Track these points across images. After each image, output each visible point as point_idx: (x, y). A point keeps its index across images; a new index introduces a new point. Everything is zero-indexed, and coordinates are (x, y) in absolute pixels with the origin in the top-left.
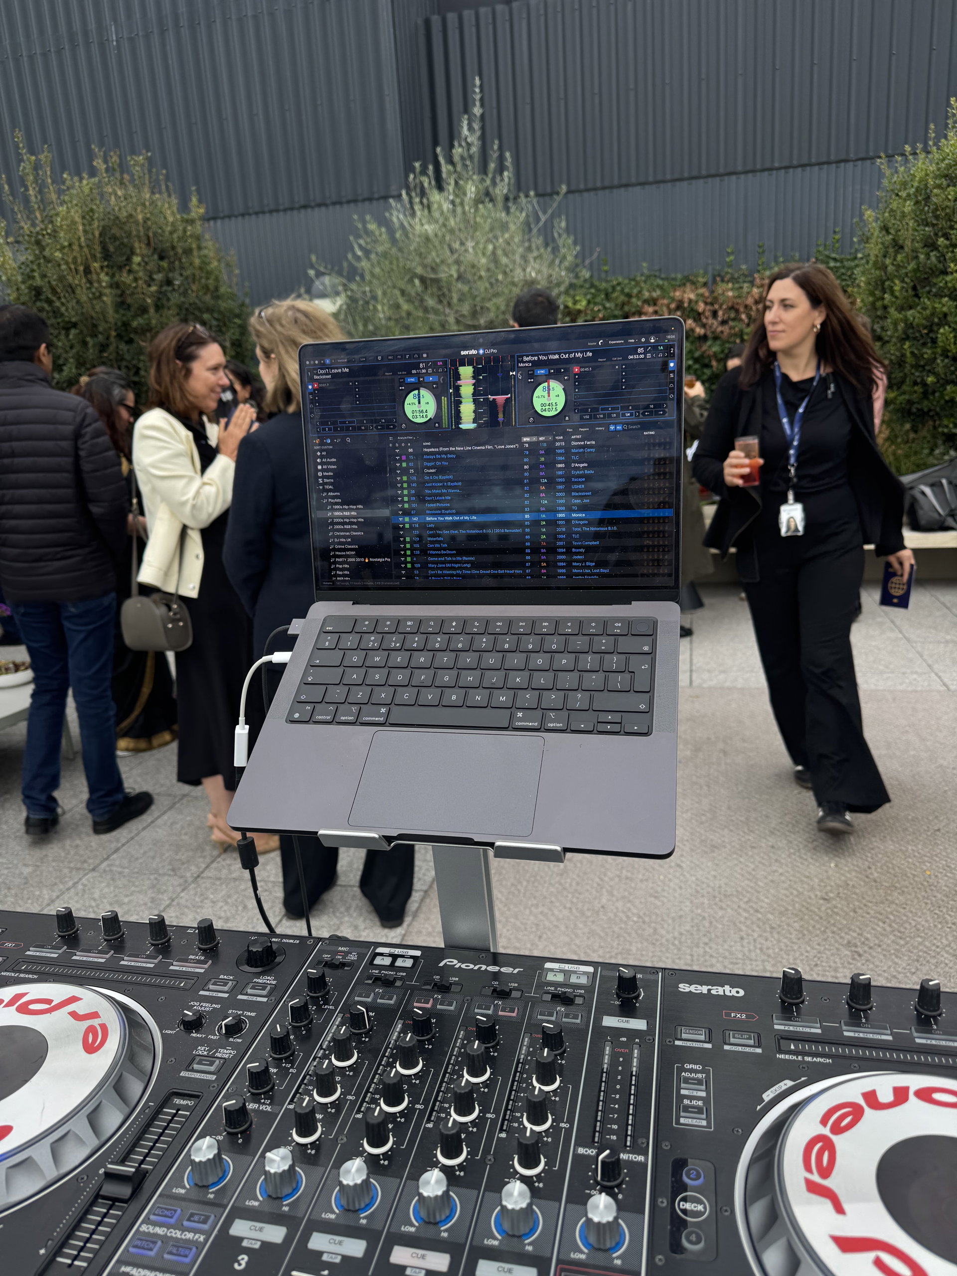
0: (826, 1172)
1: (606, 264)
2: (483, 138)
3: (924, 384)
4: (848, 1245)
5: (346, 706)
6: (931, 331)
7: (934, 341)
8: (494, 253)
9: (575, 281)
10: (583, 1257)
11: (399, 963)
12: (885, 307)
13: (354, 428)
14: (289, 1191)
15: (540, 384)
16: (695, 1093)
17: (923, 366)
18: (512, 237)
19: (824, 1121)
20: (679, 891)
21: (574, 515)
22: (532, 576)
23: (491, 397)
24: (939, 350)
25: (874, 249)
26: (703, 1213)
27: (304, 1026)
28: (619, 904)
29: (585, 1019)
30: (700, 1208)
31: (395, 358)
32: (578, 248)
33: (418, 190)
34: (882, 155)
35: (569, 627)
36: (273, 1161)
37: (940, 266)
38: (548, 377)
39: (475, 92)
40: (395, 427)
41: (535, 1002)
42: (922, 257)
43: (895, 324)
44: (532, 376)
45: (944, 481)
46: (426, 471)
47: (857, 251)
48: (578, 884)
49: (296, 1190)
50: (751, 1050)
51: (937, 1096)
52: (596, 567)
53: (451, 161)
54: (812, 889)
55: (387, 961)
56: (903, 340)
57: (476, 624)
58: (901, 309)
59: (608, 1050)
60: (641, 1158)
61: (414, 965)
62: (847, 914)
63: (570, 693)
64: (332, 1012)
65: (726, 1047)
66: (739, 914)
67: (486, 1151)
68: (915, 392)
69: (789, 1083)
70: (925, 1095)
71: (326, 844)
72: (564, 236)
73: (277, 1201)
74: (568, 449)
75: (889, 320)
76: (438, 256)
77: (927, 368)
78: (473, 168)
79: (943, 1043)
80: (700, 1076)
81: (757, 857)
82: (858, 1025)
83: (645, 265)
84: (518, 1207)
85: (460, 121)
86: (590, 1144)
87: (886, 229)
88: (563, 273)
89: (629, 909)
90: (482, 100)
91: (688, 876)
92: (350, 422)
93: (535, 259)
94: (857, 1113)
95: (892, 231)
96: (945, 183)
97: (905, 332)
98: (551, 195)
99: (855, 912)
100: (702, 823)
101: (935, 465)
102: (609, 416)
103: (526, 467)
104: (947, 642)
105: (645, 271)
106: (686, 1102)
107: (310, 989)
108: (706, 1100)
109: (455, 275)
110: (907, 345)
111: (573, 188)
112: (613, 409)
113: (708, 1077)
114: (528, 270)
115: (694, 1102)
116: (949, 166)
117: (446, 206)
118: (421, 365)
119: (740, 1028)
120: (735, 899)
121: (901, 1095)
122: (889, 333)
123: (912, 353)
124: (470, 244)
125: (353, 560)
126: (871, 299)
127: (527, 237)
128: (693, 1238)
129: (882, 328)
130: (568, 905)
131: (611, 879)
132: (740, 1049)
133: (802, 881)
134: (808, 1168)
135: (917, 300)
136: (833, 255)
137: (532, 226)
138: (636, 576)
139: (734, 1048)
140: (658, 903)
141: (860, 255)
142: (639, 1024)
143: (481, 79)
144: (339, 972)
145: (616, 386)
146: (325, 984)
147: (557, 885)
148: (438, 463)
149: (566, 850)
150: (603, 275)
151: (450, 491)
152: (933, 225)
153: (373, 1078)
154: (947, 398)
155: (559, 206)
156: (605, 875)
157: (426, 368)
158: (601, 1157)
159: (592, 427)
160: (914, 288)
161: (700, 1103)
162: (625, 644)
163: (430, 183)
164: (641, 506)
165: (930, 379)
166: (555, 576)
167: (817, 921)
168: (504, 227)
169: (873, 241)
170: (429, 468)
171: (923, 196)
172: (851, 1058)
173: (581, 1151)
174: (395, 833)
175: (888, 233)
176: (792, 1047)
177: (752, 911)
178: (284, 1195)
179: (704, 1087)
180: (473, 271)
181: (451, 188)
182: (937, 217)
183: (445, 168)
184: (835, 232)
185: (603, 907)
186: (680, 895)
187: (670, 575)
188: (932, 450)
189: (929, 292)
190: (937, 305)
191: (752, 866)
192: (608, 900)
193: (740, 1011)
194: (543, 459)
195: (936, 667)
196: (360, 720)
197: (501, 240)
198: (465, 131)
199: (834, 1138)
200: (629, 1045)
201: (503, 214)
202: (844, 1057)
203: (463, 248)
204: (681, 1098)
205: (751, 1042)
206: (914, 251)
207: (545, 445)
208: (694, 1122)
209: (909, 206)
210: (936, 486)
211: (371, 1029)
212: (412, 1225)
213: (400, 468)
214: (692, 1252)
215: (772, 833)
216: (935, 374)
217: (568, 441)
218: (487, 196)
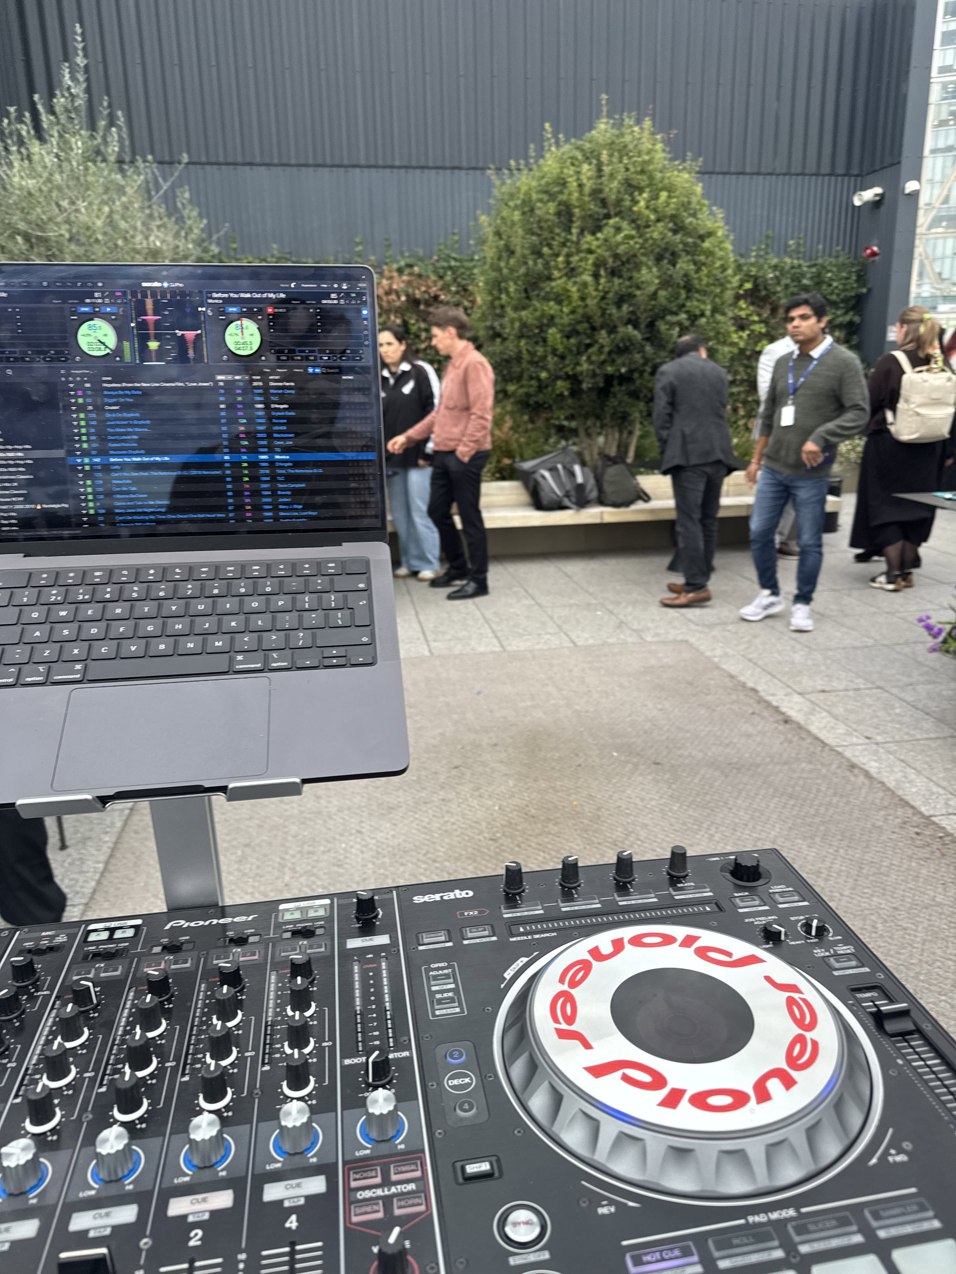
0: (570, 1020)
1: (234, 242)
2: (88, 90)
3: (539, 379)
4: (598, 1071)
5: (31, 666)
6: (542, 331)
7: (545, 340)
8: (109, 216)
9: (204, 255)
10: (368, 1152)
11: (118, 935)
12: (502, 307)
13: (16, 360)
14: (33, 1182)
15: (232, 322)
16: (445, 987)
17: (537, 363)
18: (131, 202)
19: (562, 980)
20: (361, 856)
21: (277, 457)
22: (237, 521)
23: (179, 333)
24: (549, 349)
25: (490, 253)
26: (471, 1084)
27: (16, 1018)
28: (303, 880)
29: (329, 947)
30: (467, 1080)
31: (64, 285)
32: (205, 221)
33: (15, 139)
34: (492, 166)
35: (281, 570)
36: (9, 1155)
37: (546, 272)
38: (241, 316)
39: (76, 40)
40: (67, 359)
41: (275, 942)
42: (531, 263)
43: (512, 321)
44: (223, 313)
45: (560, 466)
46: (107, 408)
47: (474, 253)
48: (258, 867)
49: (41, 1180)
50: (488, 939)
51: (646, 940)
52: (303, 509)
53: (51, 111)
54: (481, 833)
55: (105, 935)
56: (521, 336)
57: (177, 570)
58: (516, 309)
59: (356, 969)
60: (405, 1054)
61: (136, 934)
62: (512, 849)
63: (291, 632)
64: (47, 998)
65: (466, 942)
66: (419, 867)
67: (252, 1086)
68: (531, 386)
69: (525, 960)
70: (636, 941)
71: (25, 815)
72: (189, 207)
73: (21, 1197)
74: (266, 388)
75: (506, 319)
76: (44, 213)
77: (541, 364)
78: (80, 122)
79: (640, 901)
80: (446, 971)
81: (431, 812)
82: (573, 900)
83: (275, 246)
84: (298, 1124)
85: (60, 69)
86: (356, 1054)
87: (498, 234)
88: (190, 246)
89: (314, 883)
90: (84, 49)
91: (368, 840)
92: (10, 353)
93: (159, 227)
94: (586, 966)
95: (504, 237)
96: (546, 197)
97: (520, 330)
98: (171, 163)
99: (519, 846)
100: (378, 788)
101: (549, 452)
102: (307, 358)
103: (222, 406)
104: (571, 606)
105: (276, 253)
106: (438, 996)
107: (16, 978)
108: (456, 991)
109: (67, 236)
110: (523, 342)
111: (195, 160)
112: (310, 351)
113: (454, 971)
114: (152, 238)
115: (445, 995)
116: (548, 184)
117: (50, 160)
118: (96, 295)
119: (474, 923)
120: (414, 853)
121: (618, 945)
122: (507, 330)
123: (527, 350)
124: (82, 205)
125: (21, 507)
126: (490, 298)
127: (147, 204)
128: (466, 1106)
129: (501, 325)
130: (250, 890)
131: (293, 856)
132: (478, 941)
133: (471, 827)
134: (556, 1020)
135: (527, 301)
136: (454, 255)
137: (153, 193)
138: (344, 518)
139: (472, 941)
140: (342, 871)
141: (476, 257)
142: (382, 940)
143: (82, 27)
144: (48, 957)
145: (312, 329)
146: (34, 971)
147: (236, 873)
148: (122, 400)
149: (305, 781)
150: (232, 253)
151: (137, 430)
152: (539, 235)
153: (111, 1049)
154: (558, 392)
155: (180, 177)
156: (286, 853)
157: (103, 298)
158: (371, 1060)
159: (290, 368)
160: (526, 291)
161: (450, 994)
162: (342, 583)
163: (28, 132)
164: (344, 449)
165: (544, 375)
166: (261, 520)
167: (488, 861)
168: (121, 191)
169: (488, 244)
170: (110, 405)
171: (528, 207)
172: (571, 928)
173: (347, 1062)
174: (111, 792)
175: (501, 238)
176: (522, 930)
177: (430, 862)
178: (28, 1188)
179: (451, 980)
180: (88, 233)
181: (54, 141)
182: (541, 228)
183: (46, 119)
184: (454, 234)
185: (287, 885)
186: (363, 859)
187: (376, 517)
188: (547, 440)
189: (538, 295)
190: (546, 308)
191: (427, 820)
192: (292, 878)
193: (471, 909)
194: (240, 399)
195: (565, 627)
196: (50, 680)
197: (118, 203)
198: (67, 80)
199: (572, 991)
200: (377, 960)
201: (119, 177)
202: (565, 928)
203: (73, 208)
204: (432, 994)
205: (486, 933)
206: (524, 256)
207: (241, 384)
208: (449, 1011)
209: (517, 216)
210: (553, 470)
211: (98, 1005)
212: (186, 1175)
213: (76, 404)
214: (466, 1119)
215: (442, 787)
216: (548, 370)
217: (266, 381)
218: (97, 155)
